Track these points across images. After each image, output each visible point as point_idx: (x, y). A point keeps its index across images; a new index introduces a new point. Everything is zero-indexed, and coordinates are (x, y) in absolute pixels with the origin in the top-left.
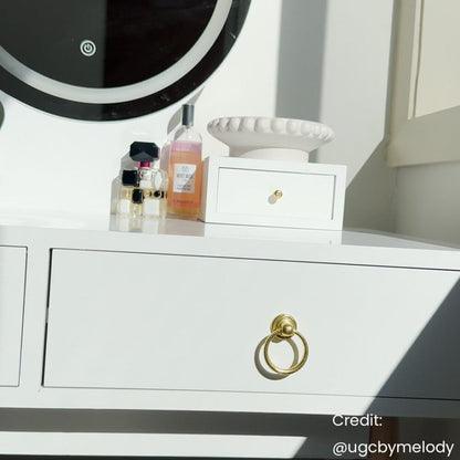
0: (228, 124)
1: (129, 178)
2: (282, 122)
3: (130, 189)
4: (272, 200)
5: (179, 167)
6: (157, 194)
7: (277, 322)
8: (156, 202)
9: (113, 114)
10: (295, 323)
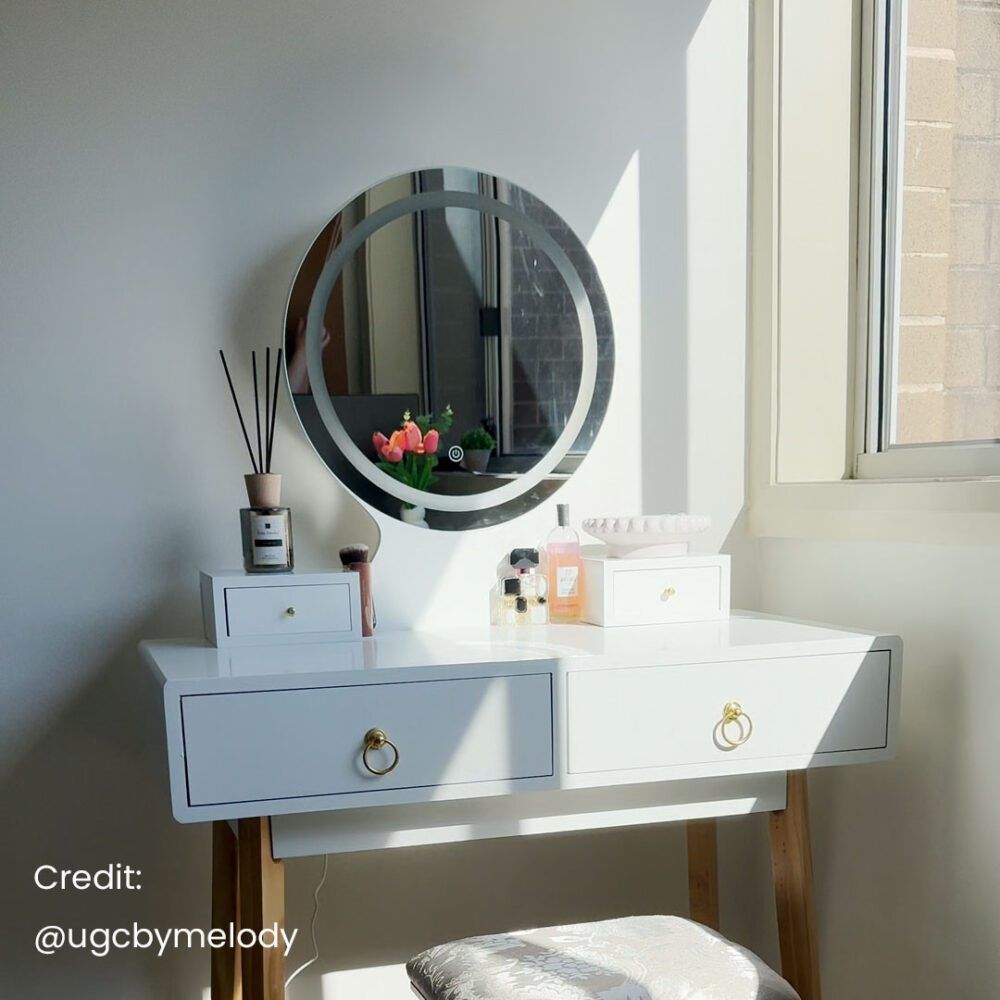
0: (615, 525)
1: (512, 586)
2: (655, 520)
3: (513, 598)
4: (664, 599)
5: (561, 572)
6: (542, 601)
7: (727, 710)
8: (543, 608)
9: (486, 520)
10: (739, 705)
